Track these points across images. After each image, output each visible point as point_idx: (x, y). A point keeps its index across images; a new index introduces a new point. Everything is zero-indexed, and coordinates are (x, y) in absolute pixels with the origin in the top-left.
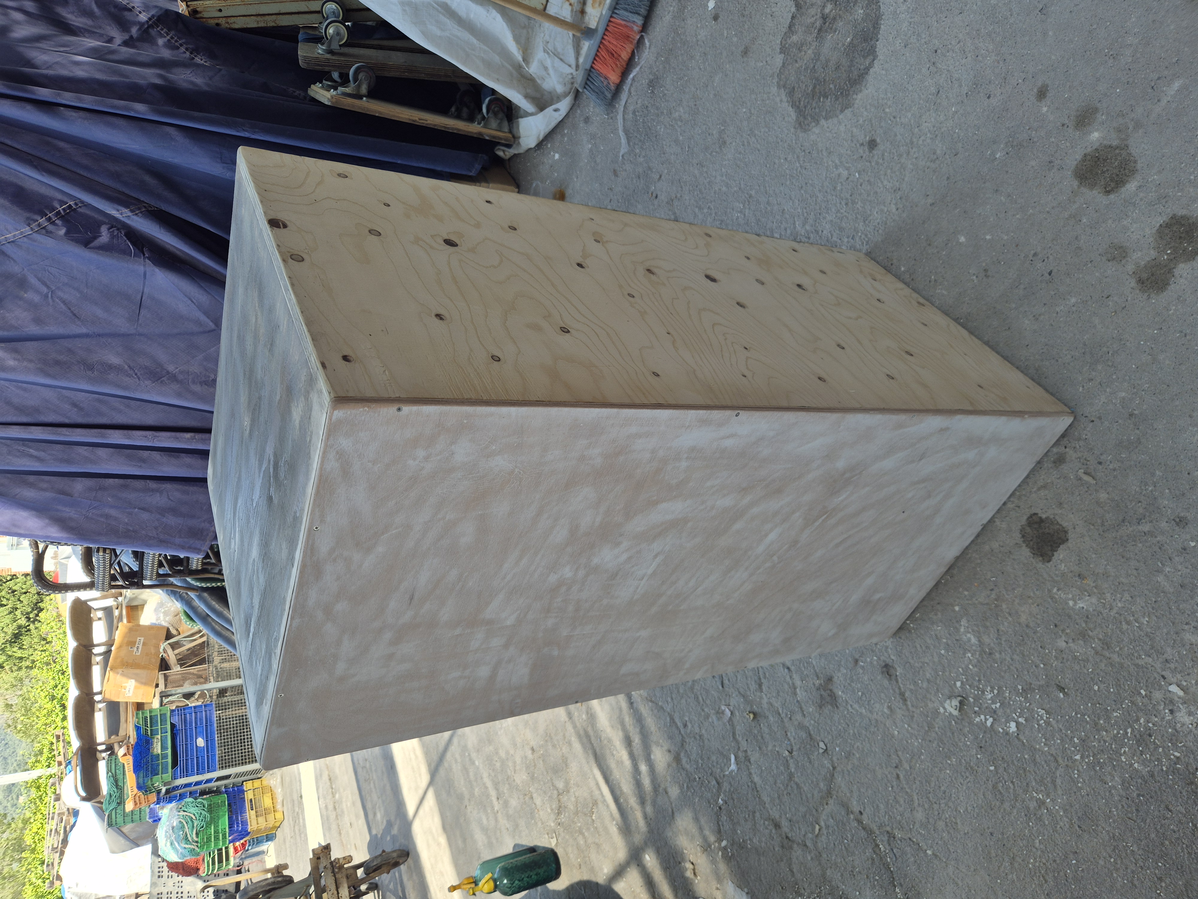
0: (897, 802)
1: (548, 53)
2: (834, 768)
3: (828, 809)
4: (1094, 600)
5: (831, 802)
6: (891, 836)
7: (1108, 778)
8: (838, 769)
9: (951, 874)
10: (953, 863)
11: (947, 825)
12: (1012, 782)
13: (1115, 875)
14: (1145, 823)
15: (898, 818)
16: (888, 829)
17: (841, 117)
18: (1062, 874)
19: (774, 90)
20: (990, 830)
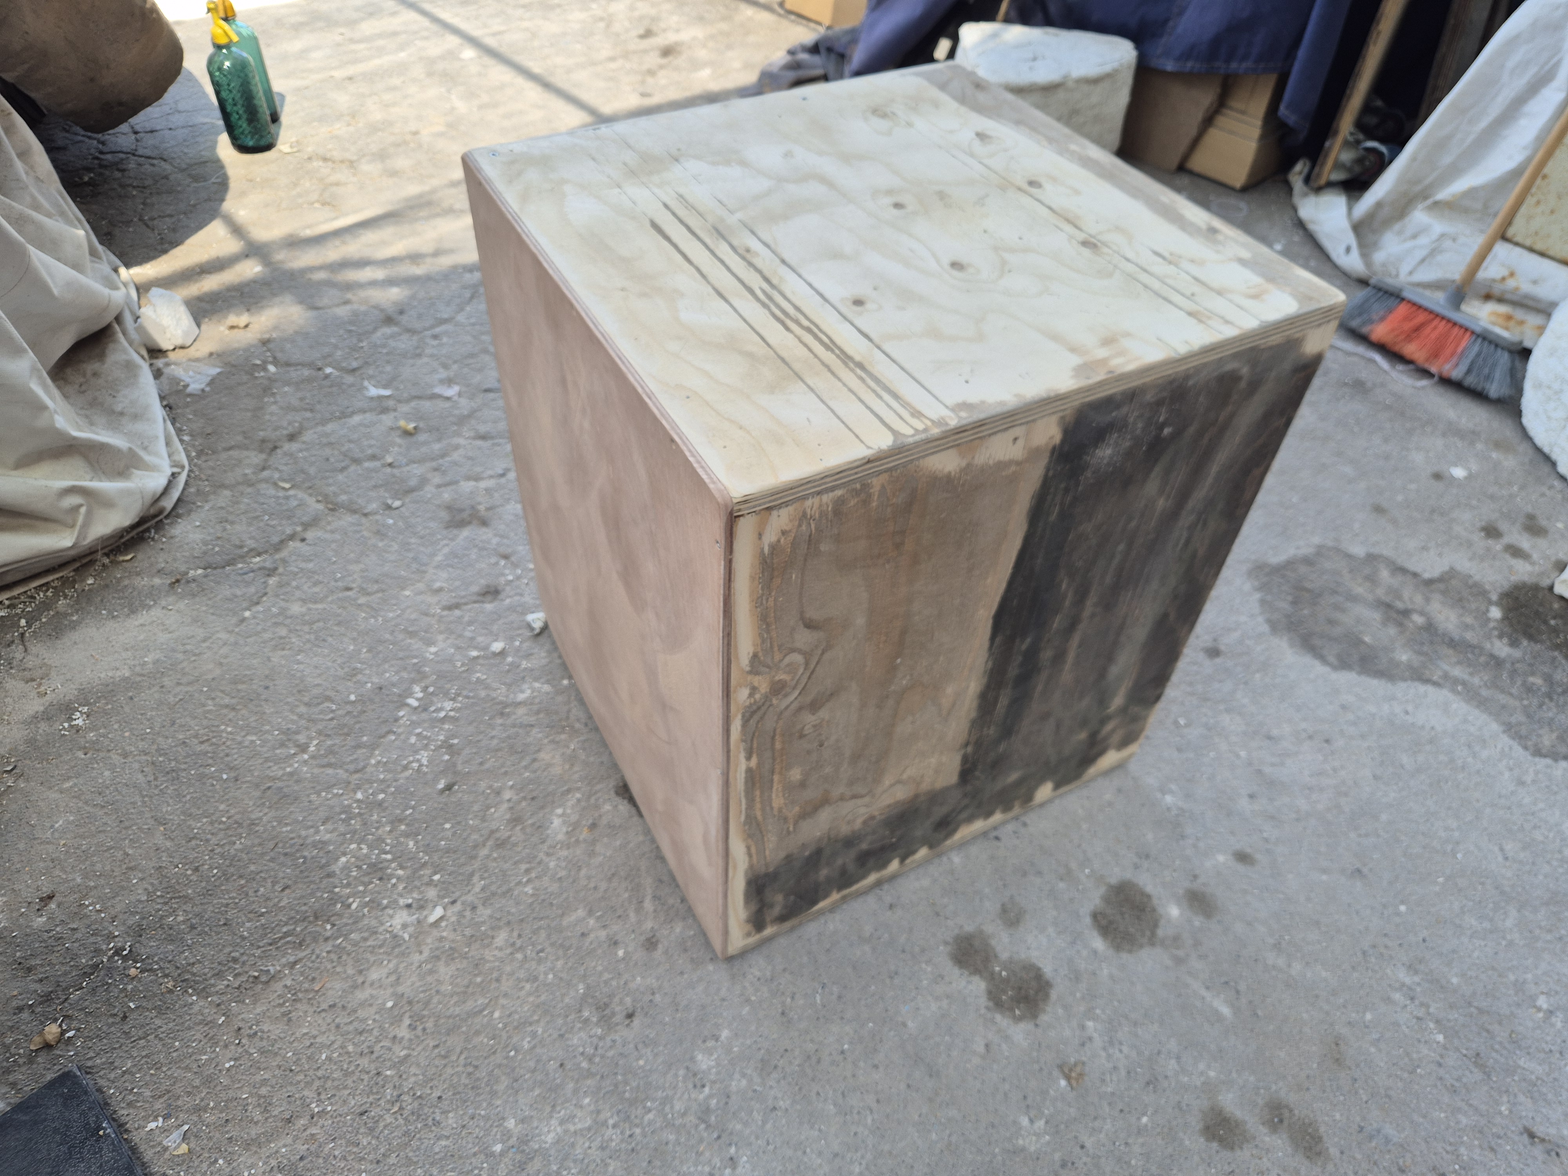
0: (315, 584)
1: (1438, 240)
2: (365, 515)
3: (311, 501)
4: (561, 837)
5: (320, 507)
6: (271, 572)
7: (329, 826)
8: (364, 520)
9: (219, 635)
10: (232, 640)
11: (281, 638)
12: (332, 719)
13: (205, 820)
14: (269, 861)
15: (294, 584)
16: (281, 570)
17: (1260, 619)
18: (210, 761)
19: (1316, 540)
20: (272, 687)
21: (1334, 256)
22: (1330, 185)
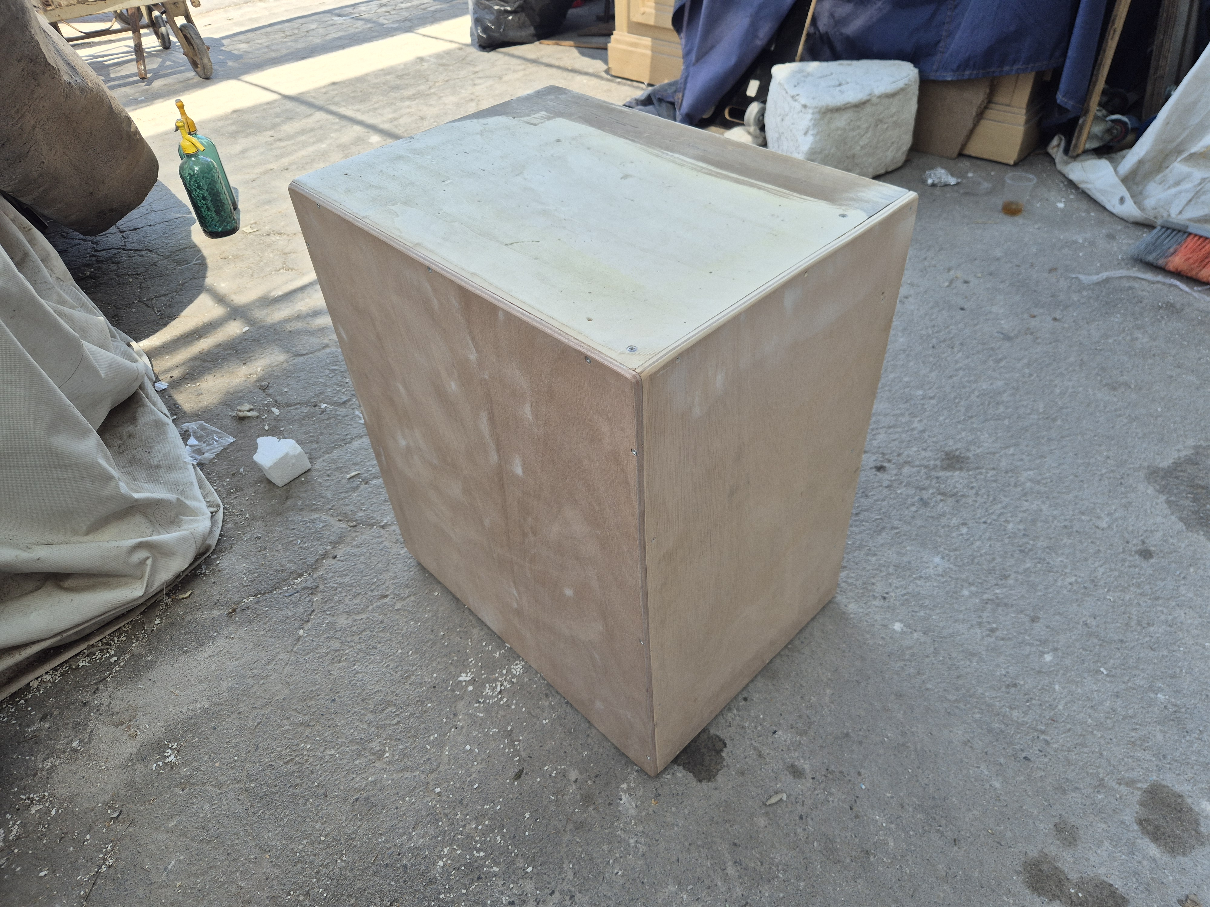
0: (355, 597)
1: (1200, 184)
2: (383, 527)
3: (333, 521)
4: (632, 812)
5: (343, 525)
6: (314, 591)
7: (420, 831)
8: (382, 532)
9: (280, 657)
10: (293, 658)
11: (336, 651)
12: (399, 722)
13: (305, 842)
14: (374, 875)
15: (336, 598)
16: (321, 587)
17: (1173, 518)
18: (298, 781)
19: (1191, 442)
20: (338, 700)
21: (1109, 207)
22: (1086, 152)
